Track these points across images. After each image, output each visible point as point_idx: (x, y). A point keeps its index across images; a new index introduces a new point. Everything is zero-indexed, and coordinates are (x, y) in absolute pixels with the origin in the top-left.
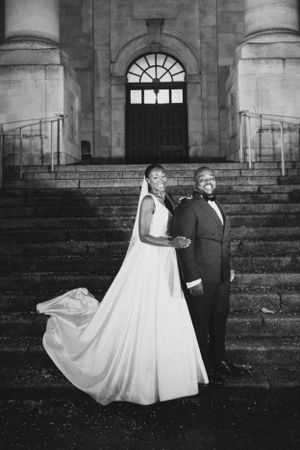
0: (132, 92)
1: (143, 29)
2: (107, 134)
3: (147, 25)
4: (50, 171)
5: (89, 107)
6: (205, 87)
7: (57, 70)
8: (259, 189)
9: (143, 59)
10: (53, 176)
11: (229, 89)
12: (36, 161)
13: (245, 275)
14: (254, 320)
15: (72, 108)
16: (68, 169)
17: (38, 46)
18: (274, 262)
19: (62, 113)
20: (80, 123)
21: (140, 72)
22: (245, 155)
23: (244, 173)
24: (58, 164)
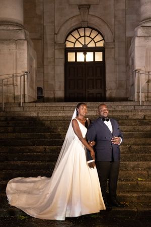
0: (69, 53)
1: (76, 12)
2: (52, 82)
3: (79, 8)
4: (20, 106)
5: (41, 65)
6: (117, 51)
7: (23, 44)
8: (144, 117)
9: (76, 31)
10: (22, 109)
11: (131, 54)
12: (11, 100)
13: (131, 162)
14: (133, 183)
15: (31, 67)
16: (31, 105)
17: (11, 28)
18: (147, 156)
19: (26, 70)
20: (36, 75)
21: (74, 40)
22: (138, 96)
23: (137, 108)
24: (24, 102)
